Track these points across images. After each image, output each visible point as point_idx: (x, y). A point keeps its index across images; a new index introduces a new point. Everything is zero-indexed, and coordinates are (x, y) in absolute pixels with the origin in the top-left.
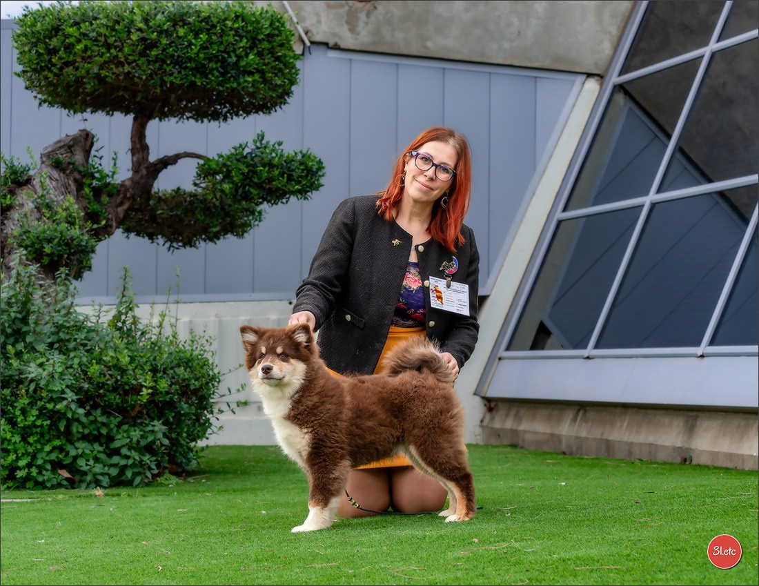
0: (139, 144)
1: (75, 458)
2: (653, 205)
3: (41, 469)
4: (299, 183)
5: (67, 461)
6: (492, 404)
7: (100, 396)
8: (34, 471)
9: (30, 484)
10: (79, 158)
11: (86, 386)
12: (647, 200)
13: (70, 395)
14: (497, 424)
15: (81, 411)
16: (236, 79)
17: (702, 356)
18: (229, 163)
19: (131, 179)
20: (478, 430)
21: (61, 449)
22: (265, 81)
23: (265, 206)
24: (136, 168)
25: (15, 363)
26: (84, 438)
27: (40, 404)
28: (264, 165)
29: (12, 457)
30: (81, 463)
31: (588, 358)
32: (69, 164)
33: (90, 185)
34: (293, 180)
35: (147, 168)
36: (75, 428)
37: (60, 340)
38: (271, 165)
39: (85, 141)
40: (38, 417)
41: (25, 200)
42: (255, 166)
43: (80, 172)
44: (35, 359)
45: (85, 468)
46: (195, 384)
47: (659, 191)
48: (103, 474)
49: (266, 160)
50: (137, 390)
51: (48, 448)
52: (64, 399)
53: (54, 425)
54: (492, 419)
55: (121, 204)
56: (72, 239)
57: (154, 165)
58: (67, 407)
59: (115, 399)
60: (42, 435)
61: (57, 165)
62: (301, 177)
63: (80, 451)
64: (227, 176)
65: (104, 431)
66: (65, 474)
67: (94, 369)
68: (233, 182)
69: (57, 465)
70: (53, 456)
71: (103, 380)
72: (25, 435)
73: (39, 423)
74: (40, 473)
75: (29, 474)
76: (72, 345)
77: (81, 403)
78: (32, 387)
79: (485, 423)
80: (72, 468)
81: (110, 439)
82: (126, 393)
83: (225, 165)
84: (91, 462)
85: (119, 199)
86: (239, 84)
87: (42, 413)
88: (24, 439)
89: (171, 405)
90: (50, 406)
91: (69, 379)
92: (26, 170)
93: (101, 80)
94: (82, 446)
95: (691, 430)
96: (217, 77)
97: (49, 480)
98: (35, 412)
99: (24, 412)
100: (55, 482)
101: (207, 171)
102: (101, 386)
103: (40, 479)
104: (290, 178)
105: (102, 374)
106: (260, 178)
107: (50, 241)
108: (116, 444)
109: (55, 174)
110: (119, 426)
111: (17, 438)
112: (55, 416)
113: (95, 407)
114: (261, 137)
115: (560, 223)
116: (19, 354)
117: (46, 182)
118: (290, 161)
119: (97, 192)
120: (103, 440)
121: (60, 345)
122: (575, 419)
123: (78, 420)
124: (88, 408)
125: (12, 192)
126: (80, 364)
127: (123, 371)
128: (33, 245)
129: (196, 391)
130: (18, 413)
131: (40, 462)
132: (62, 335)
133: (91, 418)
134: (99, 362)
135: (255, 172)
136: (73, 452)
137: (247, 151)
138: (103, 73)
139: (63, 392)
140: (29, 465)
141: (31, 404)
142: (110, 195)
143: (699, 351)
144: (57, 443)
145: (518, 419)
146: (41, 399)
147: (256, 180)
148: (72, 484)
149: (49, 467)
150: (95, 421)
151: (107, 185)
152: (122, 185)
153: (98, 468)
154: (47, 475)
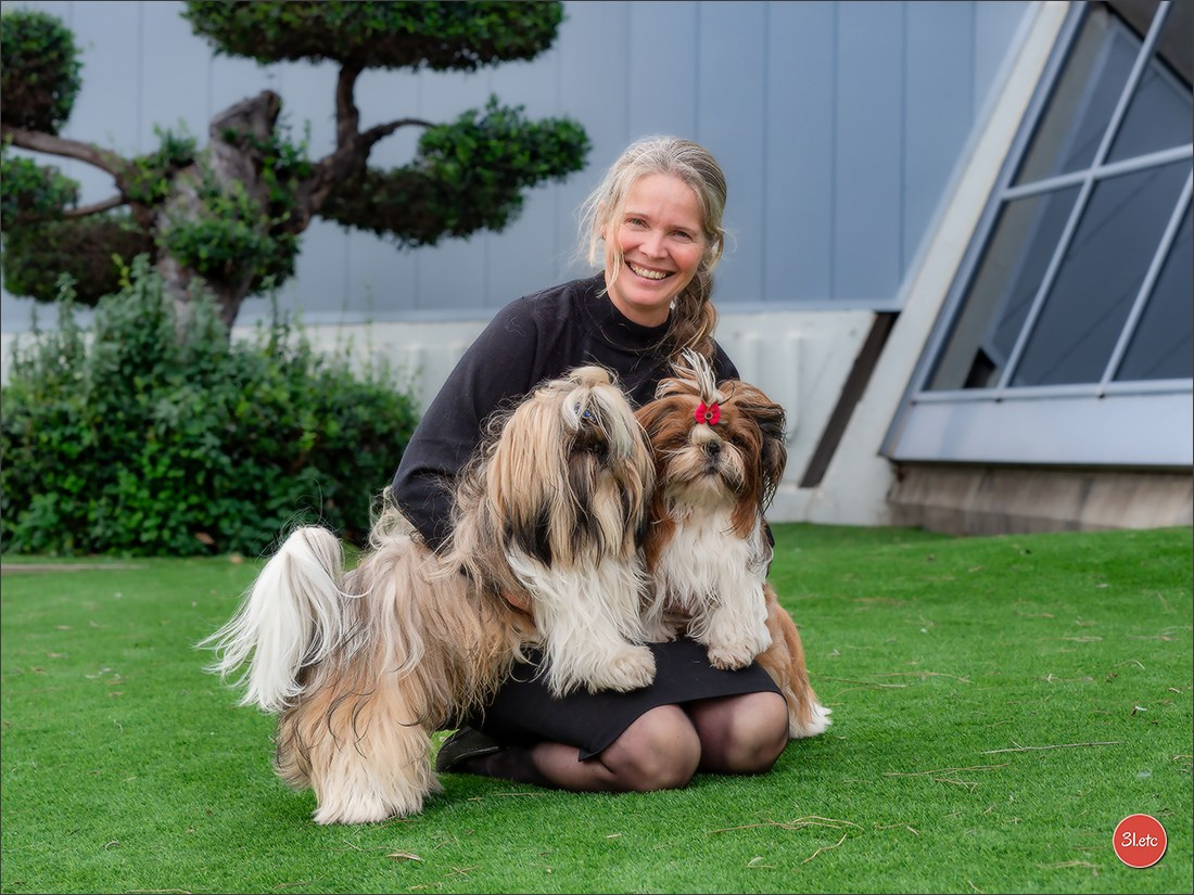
0: (347, 108)
1: (218, 518)
2: (1097, 183)
3: (174, 531)
4: (547, 161)
5: (208, 523)
6: (903, 469)
7: (253, 442)
8: (166, 534)
9: (162, 551)
10: (259, 128)
11: (232, 428)
12: (1088, 176)
13: (211, 440)
14: (904, 499)
15: (225, 460)
16: (462, 21)
17: (1102, 396)
18: (452, 136)
19: (333, 157)
20: (883, 507)
21: (201, 507)
22: (508, 23)
23: (525, 190)
24: (341, 140)
25: (142, 399)
26: (231, 494)
27: (172, 450)
28: (499, 138)
29: (139, 516)
30: (225, 525)
31: (999, 400)
32: (245, 137)
33: (272, 166)
34: (540, 157)
35: (355, 141)
36: (217, 481)
37: (203, 372)
38: (505, 137)
39: (269, 107)
40: (170, 467)
41: (186, 185)
42: (486, 139)
43: (259, 149)
44: (169, 394)
45: (229, 532)
46: (382, 428)
47: (1106, 161)
48: (253, 540)
49: (502, 131)
50: (296, 434)
51: (182, 506)
52: (203, 444)
53: (189, 478)
54: (900, 491)
55: (317, 190)
56: (238, 239)
57: (365, 137)
58: (207, 455)
59: (270, 445)
60: (176, 490)
61: (230, 139)
62: (552, 153)
63: (222, 510)
64: (452, 153)
65: (258, 486)
66: (205, 539)
67: (243, 408)
68: (458, 161)
69: (195, 528)
70: (190, 517)
71: (254, 421)
72: (156, 488)
73: (172, 474)
74: (173, 536)
75: (159, 537)
76: (216, 377)
77: (225, 449)
78: (162, 429)
79: (893, 497)
80: (213, 531)
81: (265, 497)
82: (287, 438)
83: (448, 139)
84: (238, 524)
85: (314, 183)
86: (467, 29)
87: (176, 462)
88: (154, 495)
89: (346, 454)
90: (185, 453)
91: (210, 421)
92: (189, 145)
93: (283, 25)
94: (226, 504)
95: (1084, 497)
96: (436, 21)
97: (184, 546)
98: (166, 461)
99: (153, 461)
100: (191, 548)
101: (427, 147)
102: (252, 428)
103: (173, 544)
104: (534, 156)
105: (254, 414)
106: (494, 156)
107: (207, 241)
108: (272, 505)
109: (227, 151)
110: (277, 478)
111: (145, 493)
112: (192, 466)
113: (245, 455)
114: (493, 102)
115: (1005, 205)
116: (148, 389)
117: (216, 162)
118: (534, 132)
119: (283, 175)
120: (258, 497)
121: (202, 378)
122: (980, 488)
123: (222, 472)
124: (236, 456)
125: (169, 176)
126: (227, 402)
127: (281, 411)
128: (185, 248)
129: (383, 438)
130: (145, 461)
131: (172, 523)
132: (204, 365)
133: (241, 470)
134: (249, 398)
135: (488, 148)
136: (214, 511)
137: (477, 120)
138: (287, 17)
139: (202, 435)
140: (160, 527)
141: (162, 451)
142: (301, 179)
143: (1097, 389)
144: (194, 499)
145: (926, 490)
146: (174, 444)
147: (488, 158)
148: (213, 550)
149: (183, 529)
150: (245, 474)
151: (297, 165)
152: (320, 165)
153: (247, 532)
154: (182, 539)
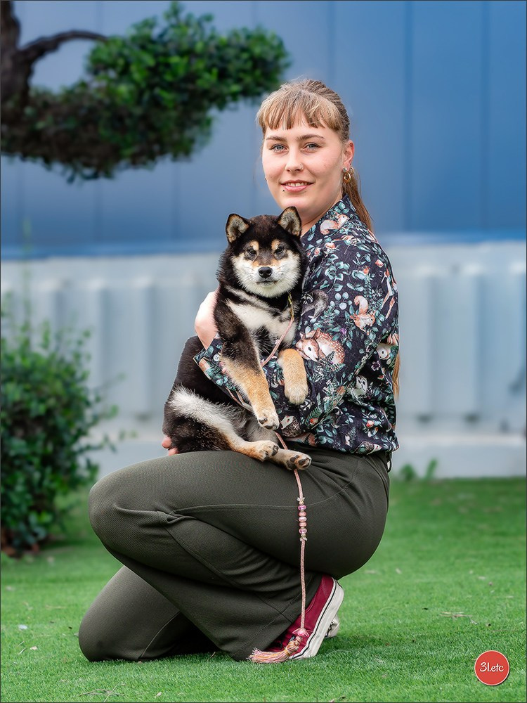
4: (239, 81)
18: (126, 52)
23: (213, 112)
28: (182, 54)
34: (229, 76)
35: (14, 58)
38: (189, 53)
46: (38, 409)
49: (185, 46)
57: (25, 52)
62: (244, 71)
64: (125, 72)
68: (133, 81)
101: (97, 66)
104: (223, 75)
106: (175, 74)
129: (40, 420)
135: (168, 65)
137: (156, 32)
147: (168, 78)
